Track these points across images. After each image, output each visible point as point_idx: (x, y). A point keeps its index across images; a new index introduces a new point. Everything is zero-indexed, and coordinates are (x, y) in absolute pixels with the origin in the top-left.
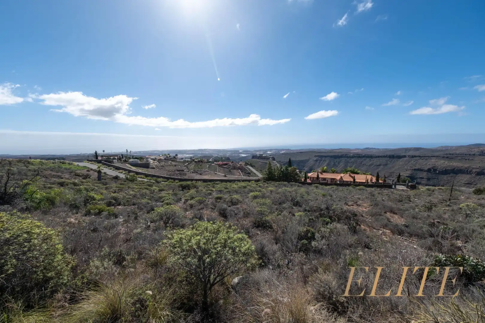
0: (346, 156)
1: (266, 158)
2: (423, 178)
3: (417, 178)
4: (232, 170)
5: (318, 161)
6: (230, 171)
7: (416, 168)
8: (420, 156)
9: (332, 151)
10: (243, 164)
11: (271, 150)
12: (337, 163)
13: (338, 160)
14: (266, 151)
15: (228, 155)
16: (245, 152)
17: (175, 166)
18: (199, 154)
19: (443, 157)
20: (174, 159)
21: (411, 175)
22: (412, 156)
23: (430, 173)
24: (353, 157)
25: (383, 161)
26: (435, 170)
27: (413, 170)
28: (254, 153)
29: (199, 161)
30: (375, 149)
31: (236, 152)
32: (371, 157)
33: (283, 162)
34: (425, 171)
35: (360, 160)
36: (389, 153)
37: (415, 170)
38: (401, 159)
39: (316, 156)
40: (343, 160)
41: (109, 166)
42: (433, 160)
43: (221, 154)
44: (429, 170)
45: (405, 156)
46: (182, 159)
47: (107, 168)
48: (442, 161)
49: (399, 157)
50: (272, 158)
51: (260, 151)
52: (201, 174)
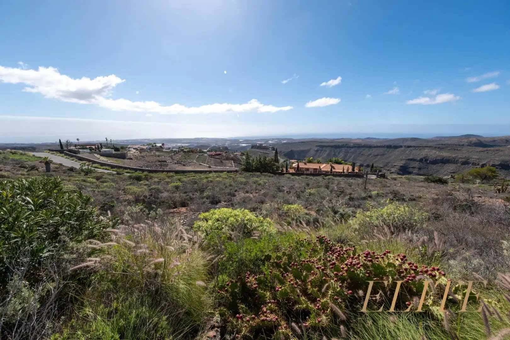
0: (347, 146)
1: (266, 148)
2: (415, 168)
3: (410, 168)
4: (223, 161)
5: (319, 151)
6: (222, 162)
7: (411, 157)
8: (414, 147)
9: (333, 141)
10: (238, 153)
11: (273, 140)
12: (337, 154)
13: (338, 150)
14: (267, 141)
15: (226, 145)
16: (246, 141)
17: (159, 156)
18: (195, 143)
19: (435, 148)
20: (160, 149)
21: (404, 164)
22: (408, 146)
23: (422, 162)
24: (353, 147)
25: (381, 150)
26: (426, 160)
27: (407, 160)
28: (255, 142)
29: (189, 152)
30: (375, 138)
31: (235, 141)
32: (370, 147)
33: (284, 152)
34: (417, 161)
35: (359, 151)
36: (387, 144)
37: (409, 159)
38: (398, 149)
39: (317, 146)
40: (343, 149)
41: (72, 156)
42: (426, 150)
43: (220, 144)
44: (421, 160)
45: (401, 147)
46: (169, 148)
47: (68, 159)
48: (434, 151)
49: (396, 147)
50: (272, 148)
51: (261, 140)
52: (184, 165)
